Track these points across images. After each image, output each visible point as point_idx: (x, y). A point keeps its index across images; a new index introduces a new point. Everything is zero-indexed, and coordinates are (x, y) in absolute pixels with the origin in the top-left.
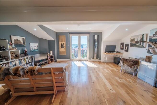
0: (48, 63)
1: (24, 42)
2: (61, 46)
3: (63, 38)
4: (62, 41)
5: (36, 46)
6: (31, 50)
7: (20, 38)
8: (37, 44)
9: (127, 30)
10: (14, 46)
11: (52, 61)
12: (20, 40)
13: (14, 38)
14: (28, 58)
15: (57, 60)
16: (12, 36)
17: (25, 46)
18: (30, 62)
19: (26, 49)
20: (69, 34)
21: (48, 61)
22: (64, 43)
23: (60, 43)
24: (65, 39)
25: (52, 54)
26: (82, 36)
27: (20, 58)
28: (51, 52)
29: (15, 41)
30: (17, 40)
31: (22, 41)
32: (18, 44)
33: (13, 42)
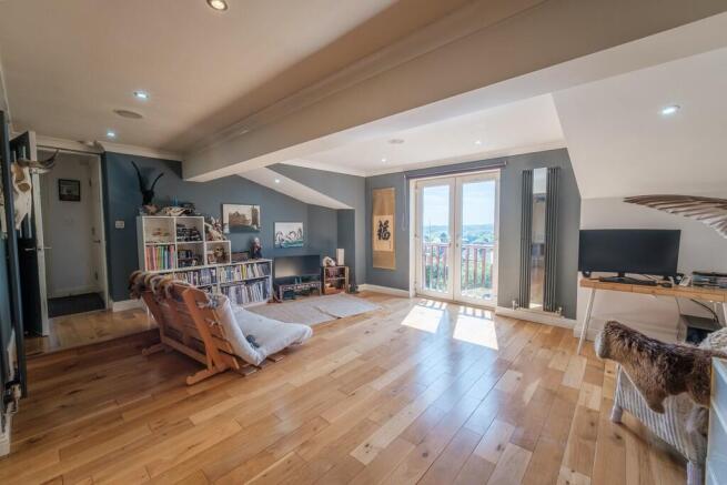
0: (323, 293)
1: (255, 221)
2: (380, 231)
3: (386, 197)
4: (382, 213)
5: (296, 231)
6: (277, 243)
7: (245, 211)
8: (300, 225)
9: (669, 111)
10: (227, 230)
11: (340, 285)
12: (244, 216)
13: (229, 209)
14: (252, 265)
15: (362, 287)
16: (225, 207)
17: (257, 232)
18: (261, 279)
19: (257, 240)
20: (408, 178)
21: (323, 285)
22: (389, 218)
23: (376, 220)
24: (394, 201)
25: (341, 261)
26: (470, 181)
27: (230, 264)
28: (341, 253)
29: (231, 216)
30: (237, 215)
31: (249, 217)
32: (238, 227)
33: (226, 220)
